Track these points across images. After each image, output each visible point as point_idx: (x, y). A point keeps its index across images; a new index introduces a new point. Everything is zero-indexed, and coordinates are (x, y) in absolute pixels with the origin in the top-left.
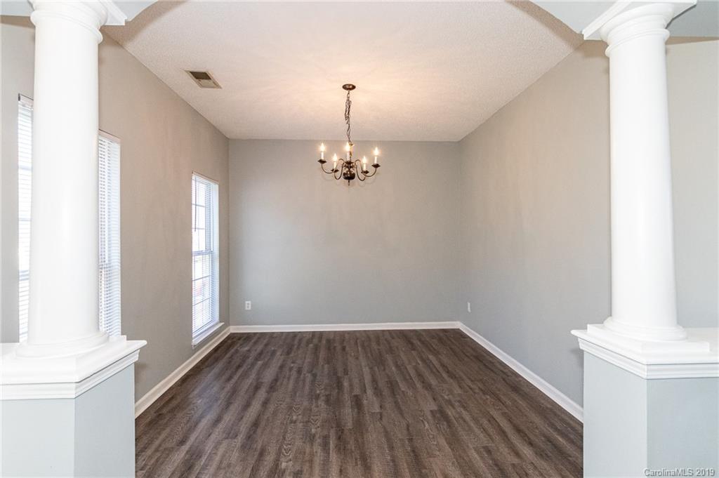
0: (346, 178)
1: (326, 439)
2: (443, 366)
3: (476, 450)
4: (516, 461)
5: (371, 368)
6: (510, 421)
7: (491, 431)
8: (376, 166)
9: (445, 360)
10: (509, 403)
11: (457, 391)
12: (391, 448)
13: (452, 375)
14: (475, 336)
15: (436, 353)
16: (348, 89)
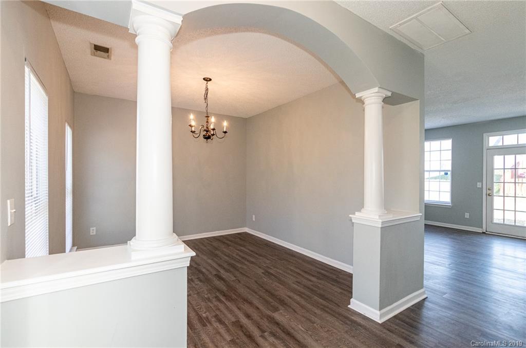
0: (205, 138)
1: (216, 297)
2: (252, 251)
3: (293, 283)
4: (312, 283)
5: (212, 259)
6: (299, 269)
7: (295, 275)
8: (225, 132)
9: (251, 249)
10: (294, 262)
11: (268, 262)
12: (256, 293)
13: (261, 256)
14: (256, 233)
15: (244, 246)
16: (206, 80)
